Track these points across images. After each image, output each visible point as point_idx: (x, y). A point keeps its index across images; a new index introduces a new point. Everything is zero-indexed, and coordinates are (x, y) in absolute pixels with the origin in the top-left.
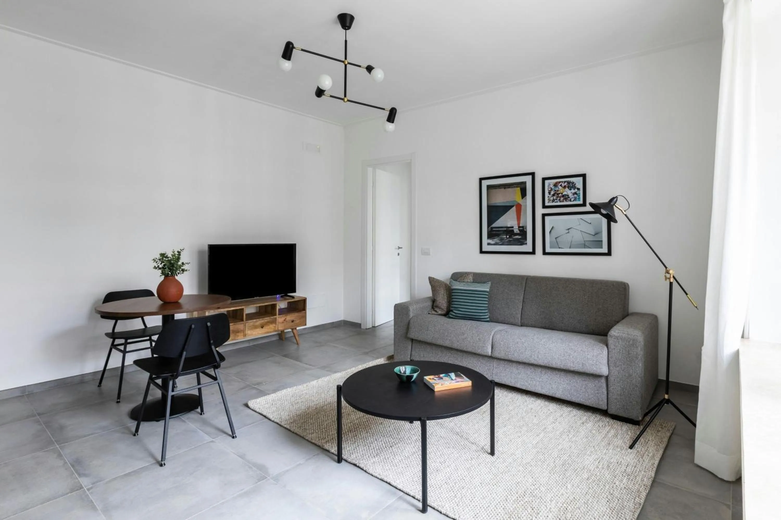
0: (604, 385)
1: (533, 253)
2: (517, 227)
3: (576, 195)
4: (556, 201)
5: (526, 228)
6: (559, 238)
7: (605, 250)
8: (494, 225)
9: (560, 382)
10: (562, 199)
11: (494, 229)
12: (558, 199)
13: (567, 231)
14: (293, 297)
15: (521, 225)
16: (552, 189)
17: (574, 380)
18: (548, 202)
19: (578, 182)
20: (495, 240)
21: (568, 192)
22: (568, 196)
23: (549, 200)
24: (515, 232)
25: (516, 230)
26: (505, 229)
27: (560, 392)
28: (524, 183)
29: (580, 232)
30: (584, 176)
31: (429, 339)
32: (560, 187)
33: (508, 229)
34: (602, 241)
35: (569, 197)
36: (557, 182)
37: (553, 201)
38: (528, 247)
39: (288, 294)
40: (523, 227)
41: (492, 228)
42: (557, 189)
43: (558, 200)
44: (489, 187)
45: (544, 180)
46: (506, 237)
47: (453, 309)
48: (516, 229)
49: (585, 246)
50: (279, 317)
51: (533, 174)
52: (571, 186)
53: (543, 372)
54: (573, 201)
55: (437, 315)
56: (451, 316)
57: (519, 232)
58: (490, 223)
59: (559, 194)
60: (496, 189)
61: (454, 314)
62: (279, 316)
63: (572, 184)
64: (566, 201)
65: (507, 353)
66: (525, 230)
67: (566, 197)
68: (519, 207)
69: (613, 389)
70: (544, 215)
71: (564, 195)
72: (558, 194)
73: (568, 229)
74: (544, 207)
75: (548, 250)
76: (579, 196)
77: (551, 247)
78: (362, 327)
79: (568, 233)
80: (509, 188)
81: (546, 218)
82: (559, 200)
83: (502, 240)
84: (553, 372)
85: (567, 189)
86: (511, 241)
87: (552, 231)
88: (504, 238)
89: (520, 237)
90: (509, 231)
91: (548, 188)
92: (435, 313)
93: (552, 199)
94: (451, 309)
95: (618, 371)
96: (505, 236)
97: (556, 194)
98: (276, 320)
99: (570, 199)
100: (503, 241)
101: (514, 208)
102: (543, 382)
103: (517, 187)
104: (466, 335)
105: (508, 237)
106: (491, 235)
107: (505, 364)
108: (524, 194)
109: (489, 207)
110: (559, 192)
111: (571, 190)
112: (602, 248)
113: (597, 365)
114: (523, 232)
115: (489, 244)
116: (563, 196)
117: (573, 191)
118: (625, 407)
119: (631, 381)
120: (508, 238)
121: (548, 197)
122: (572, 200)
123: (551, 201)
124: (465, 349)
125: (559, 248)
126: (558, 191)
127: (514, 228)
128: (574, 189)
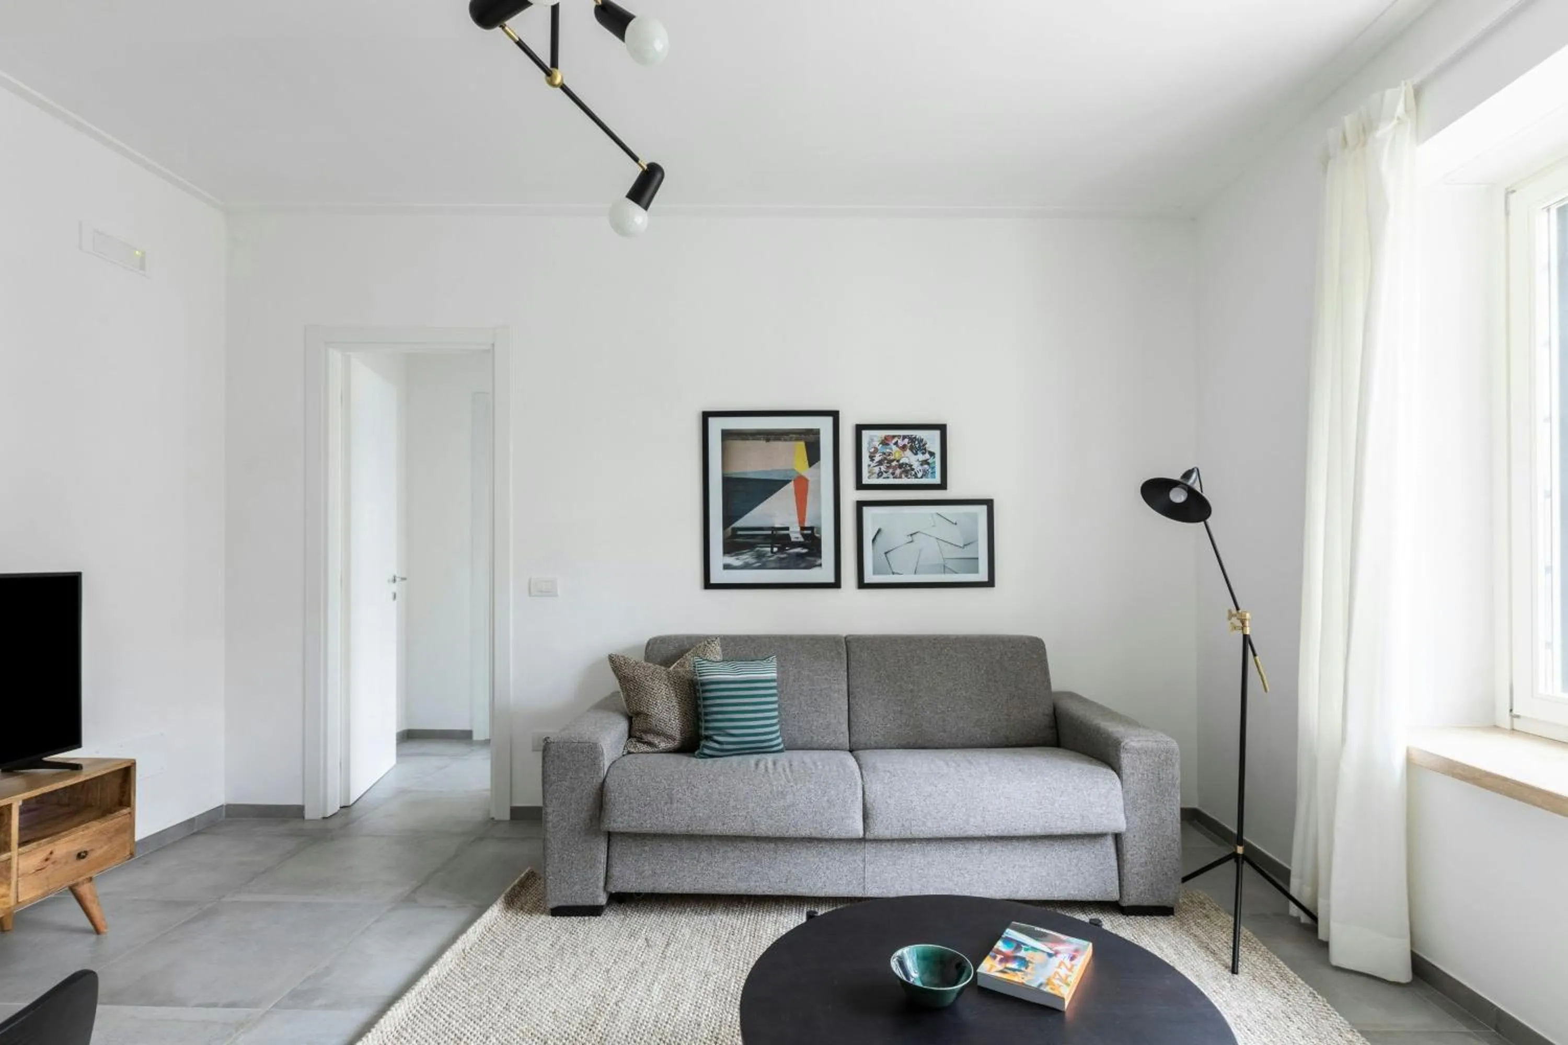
0: (1112, 850)
1: (836, 584)
2: (798, 529)
3: (926, 466)
4: (885, 475)
5: (819, 531)
6: (891, 553)
7: (983, 576)
8: (739, 524)
9: (1023, 863)
10: (898, 471)
11: (740, 533)
12: (891, 471)
13: (910, 539)
14: (75, 767)
15: (807, 524)
16: (876, 450)
17: (1054, 854)
18: (869, 478)
19: (932, 439)
20: (744, 557)
21: (913, 459)
22: (911, 466)
23: (871, 473)
24: (793, 539)
25: (795, 535)
26: (770, 532)
27: (1027, 885)
28: (816, 433)
29: (935, 540)
30: (942, 428)
31: (679, 823)
32: (894, 447)
33: (775, 532)
34: (977, 559)
35: (913, 470)
36: (888, 436)
37: (880, 475)
38: (825, 573)
39: (45, 759)
40: (811, 528)
41: (735, 530)
42: (888, 450)
43: (889, 474)
44: (727, 435)
45: (860, 429)
46: (772, 552)
47: (711, 732)
48: (796, 532)
49: (945, 569)
50: (19, 854)
51: (835, 415)
52: (917, 446)
53: (985, 850)
54: (922, 477)
55: (657, 752)
56: (707, 751)
57: (801, 539)
58: (728, 519)
59: (893, 461)
60: (748, 439)
61: (717, 746)
62: (21, 850)
63: (919, 443)
64: (906, 476)
65: (907, 824)
66: (817, 535)
67: (907, 469)
68: (802, 486)
69: (1132, 855)
70: (860, 505)
71: (903, 464)
72: (890, 462)
73: (911, 535)
74: (860, 486)
75: (869, 578)
76: (933, 468)
77: (875, 572)
78: (308, 815)
79: (912, 542)
80: (779, 439)
81: (866, 510)
82: (893, 474)
83: (760, 556)
84: (1007, 845)
85: (908, 452)
86: (783, 559)
87: (878, 539)
88: (767, 552)
89: (805, 551)
90: (779, 538)
91: (869, 449)
92: (649, 749)
93: (877, 470)
94: (704, 733)
95: (1140, 818)
96: (769, 549)
97: (886, 460)
98: (9, 869)
99: (916, 473)
100: (764, 559)
101: (790, 487)
102: (987, 872)
103: (797, 440)
104: (789, 798)
105: (775, 549)
106: (731, 547)
107: (893, 849)
108: (813, 456)
109: (728, 482)
110: (892, 457)
111: (916, 454)
112: (976, 571)
113: (1108, 813)
114: (812, 541)
115: (727, 567)
116: (901, 466)
117: (921, 457)
118: (1155, 886)
119: (1164, 832)
120: (775, 553)
121: (869, 466)
122: (920, 475)
123: (876, 475)
124: (792, 833)
125: (893, 573)
126: (889, 455)
127: (791, 529)
128: (923, 453)
